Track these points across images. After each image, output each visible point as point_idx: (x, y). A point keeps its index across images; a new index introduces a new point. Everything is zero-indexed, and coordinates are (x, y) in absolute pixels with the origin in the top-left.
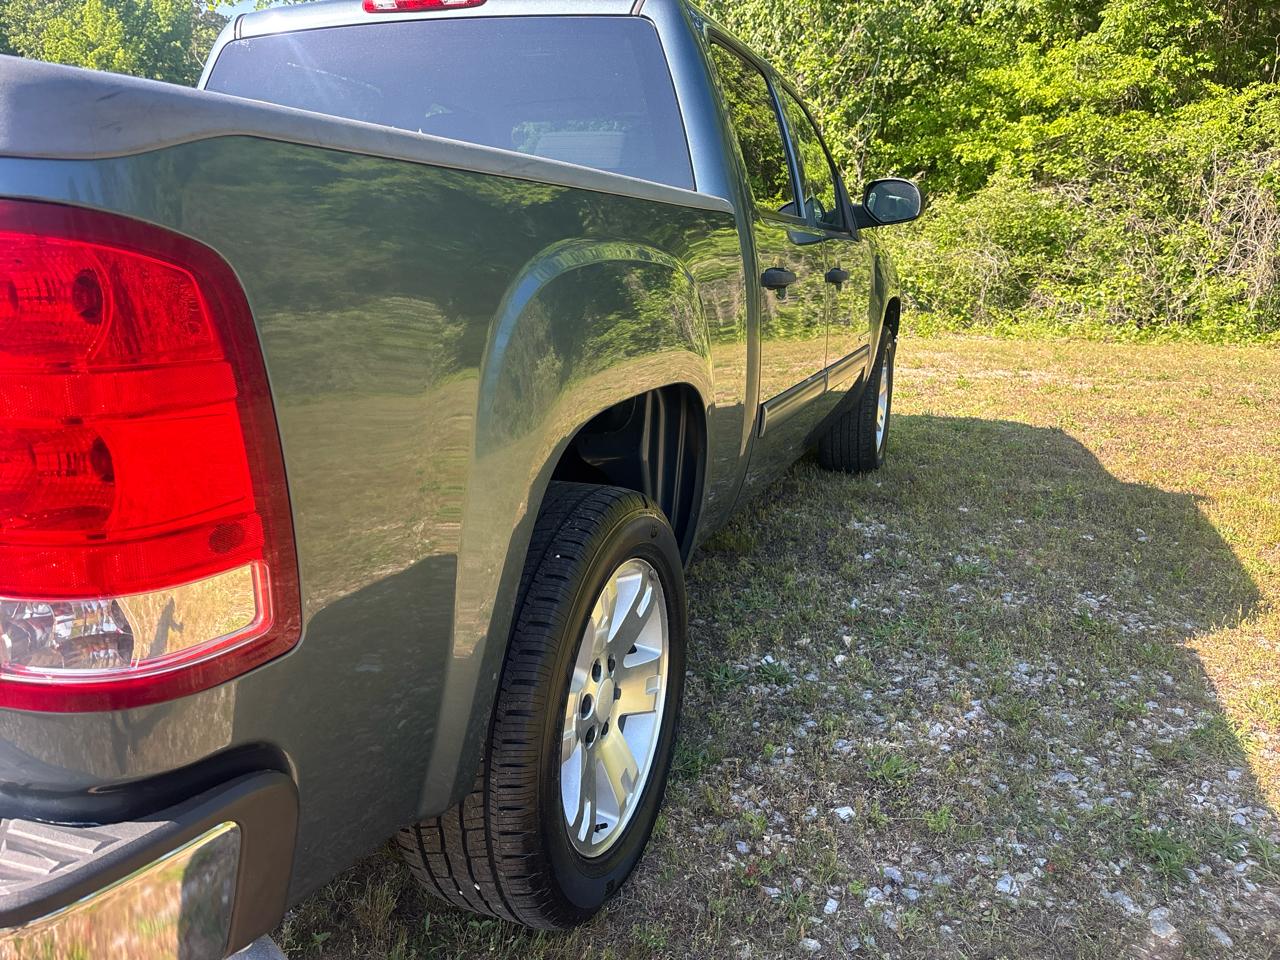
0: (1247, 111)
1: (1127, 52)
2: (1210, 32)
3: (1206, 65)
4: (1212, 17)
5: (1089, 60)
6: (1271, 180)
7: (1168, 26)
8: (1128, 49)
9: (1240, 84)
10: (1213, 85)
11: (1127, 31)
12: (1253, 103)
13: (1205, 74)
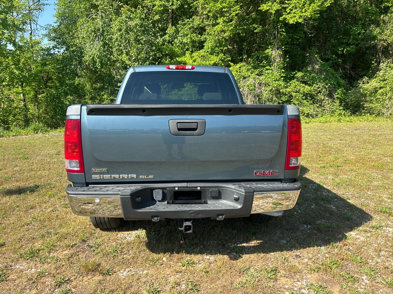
0: (239, 69)
1: (212, 54)
2: (228, 51)
3: (229, 58)
4: (229, 47)
5: (203, 56)
6: (248, 86)
7: (220, 49)
8: (211, 54)
9: (237, 63)
10: (231, 63)
11: (211, 49)
12: (240, 67)
13: (229, 60)
